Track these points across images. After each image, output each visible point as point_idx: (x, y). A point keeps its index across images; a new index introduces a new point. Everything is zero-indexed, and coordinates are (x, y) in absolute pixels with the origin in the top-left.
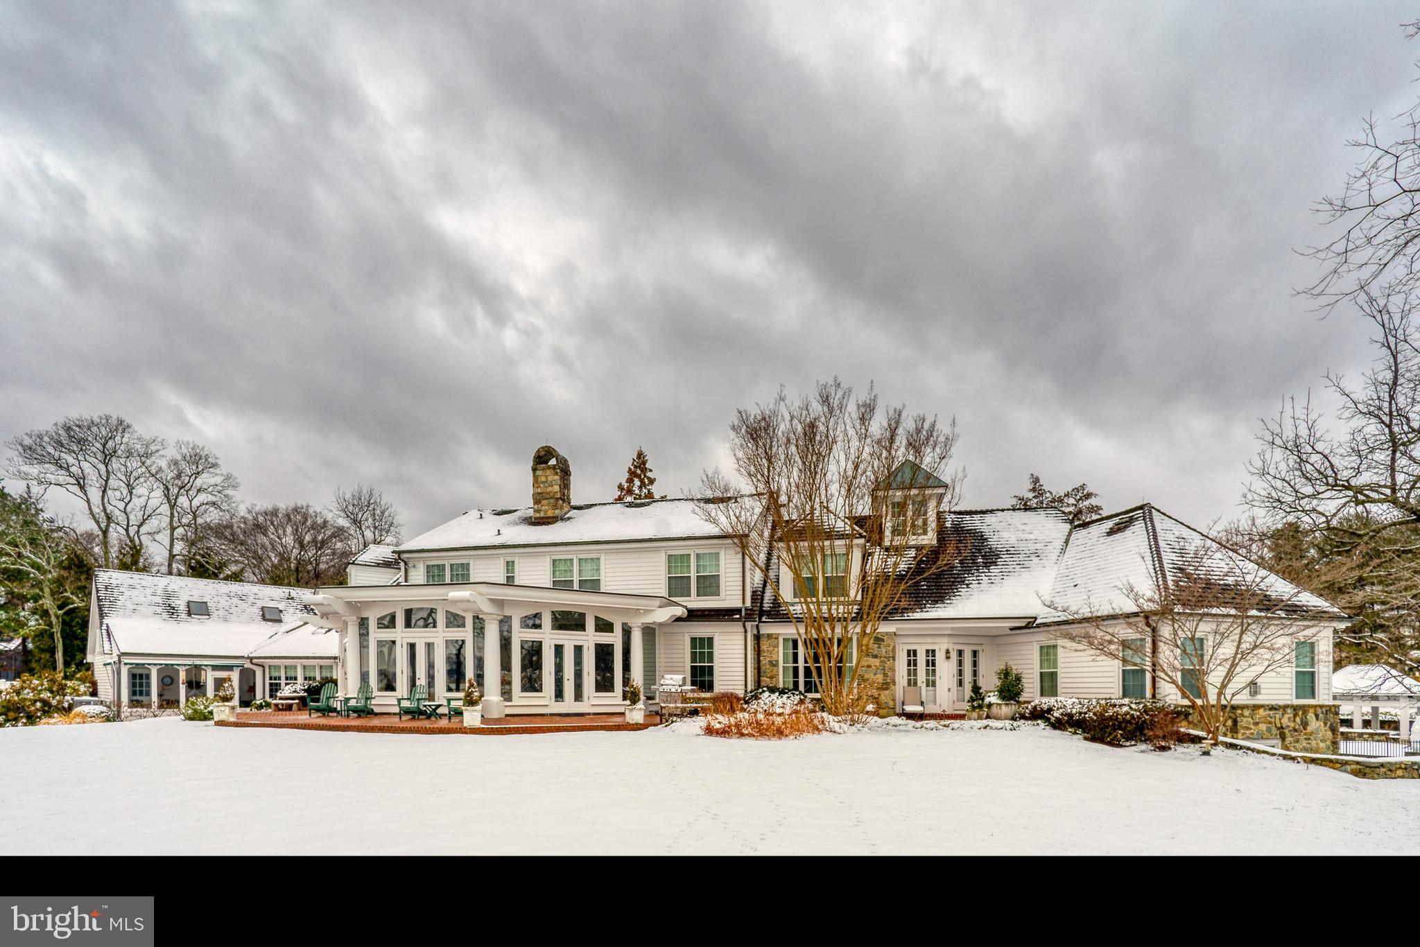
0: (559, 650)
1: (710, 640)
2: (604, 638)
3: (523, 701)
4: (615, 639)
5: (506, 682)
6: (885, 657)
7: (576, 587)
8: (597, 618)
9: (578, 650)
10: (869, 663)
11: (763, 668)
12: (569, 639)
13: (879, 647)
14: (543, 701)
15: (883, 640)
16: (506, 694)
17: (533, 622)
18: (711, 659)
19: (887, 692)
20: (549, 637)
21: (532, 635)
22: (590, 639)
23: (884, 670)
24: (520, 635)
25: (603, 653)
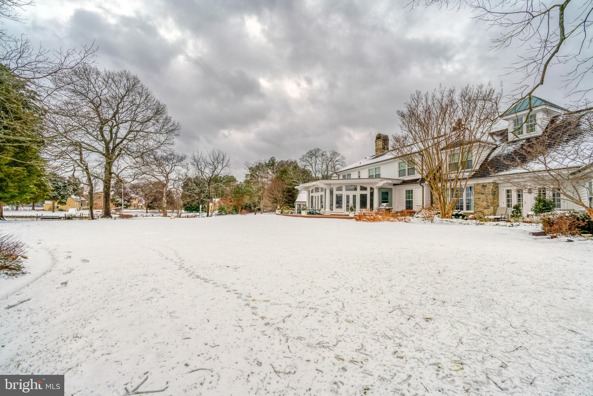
0: (348, 197)
1: (412, 191)
2: (364, 192)
3: (336, 211)
4: (368, 192)
5: (331, 205)
6: (487, 194)
7: (374, 177)
8: (361, 187)
9: (354, 196)
10: (479, 197)
11: (434, 201)
12: (351, 193)
13: (484, 190)
14: (343, 211)
15: (486, 186)
16: (331, 209)
17: (339, 189)
18: (412, 198)
19: (488, 210)
20: (344, 193)
21: (339, 193)
22: (358, 193)
23: (487, 200)
24: (335, 193)
25: (363, 198)
